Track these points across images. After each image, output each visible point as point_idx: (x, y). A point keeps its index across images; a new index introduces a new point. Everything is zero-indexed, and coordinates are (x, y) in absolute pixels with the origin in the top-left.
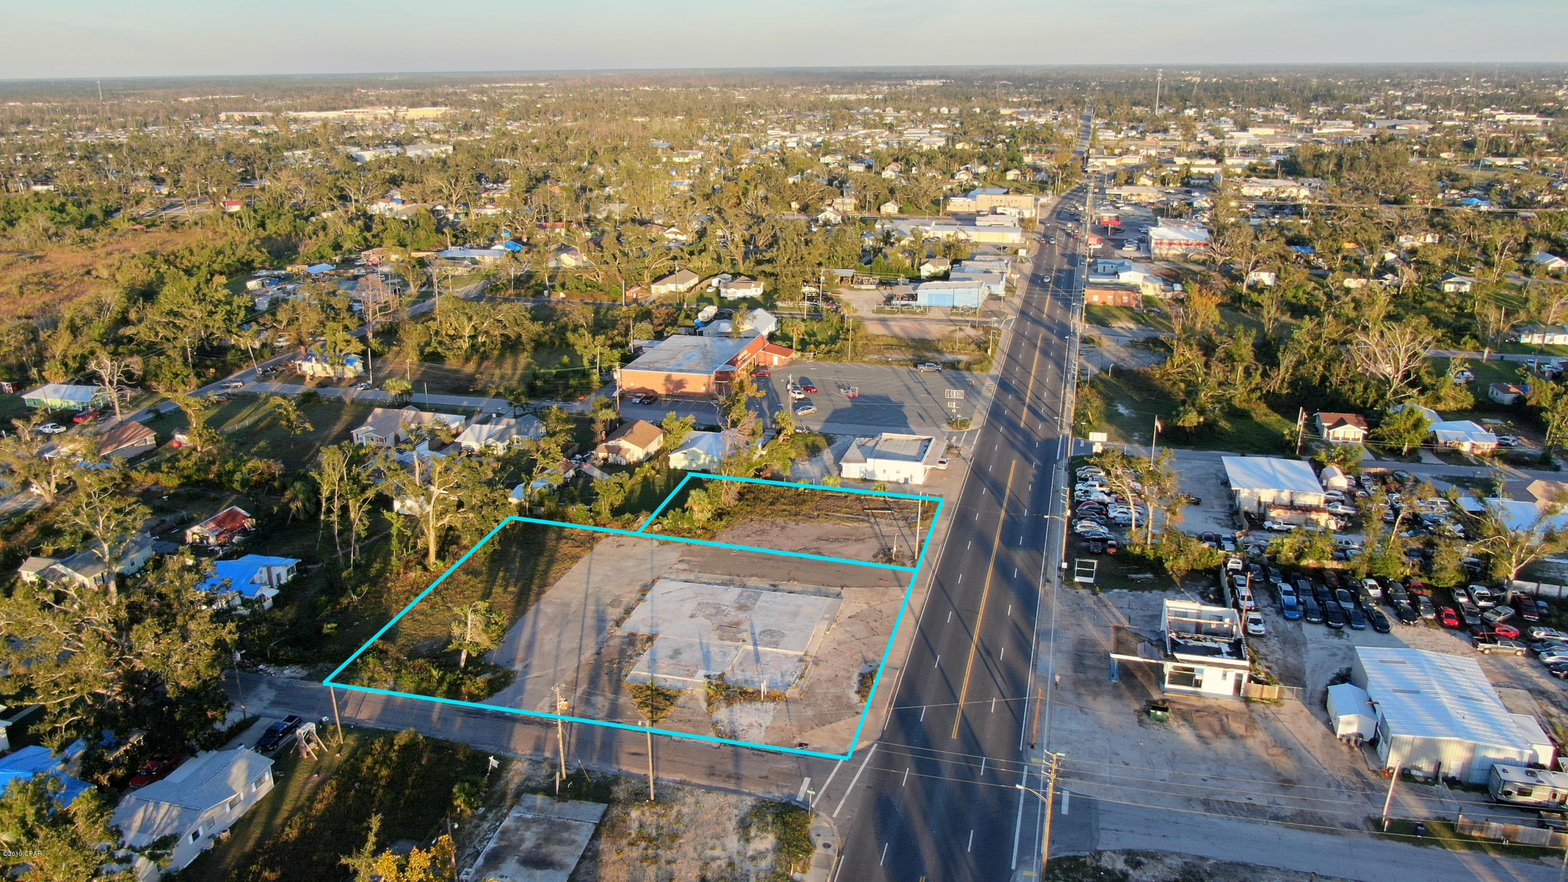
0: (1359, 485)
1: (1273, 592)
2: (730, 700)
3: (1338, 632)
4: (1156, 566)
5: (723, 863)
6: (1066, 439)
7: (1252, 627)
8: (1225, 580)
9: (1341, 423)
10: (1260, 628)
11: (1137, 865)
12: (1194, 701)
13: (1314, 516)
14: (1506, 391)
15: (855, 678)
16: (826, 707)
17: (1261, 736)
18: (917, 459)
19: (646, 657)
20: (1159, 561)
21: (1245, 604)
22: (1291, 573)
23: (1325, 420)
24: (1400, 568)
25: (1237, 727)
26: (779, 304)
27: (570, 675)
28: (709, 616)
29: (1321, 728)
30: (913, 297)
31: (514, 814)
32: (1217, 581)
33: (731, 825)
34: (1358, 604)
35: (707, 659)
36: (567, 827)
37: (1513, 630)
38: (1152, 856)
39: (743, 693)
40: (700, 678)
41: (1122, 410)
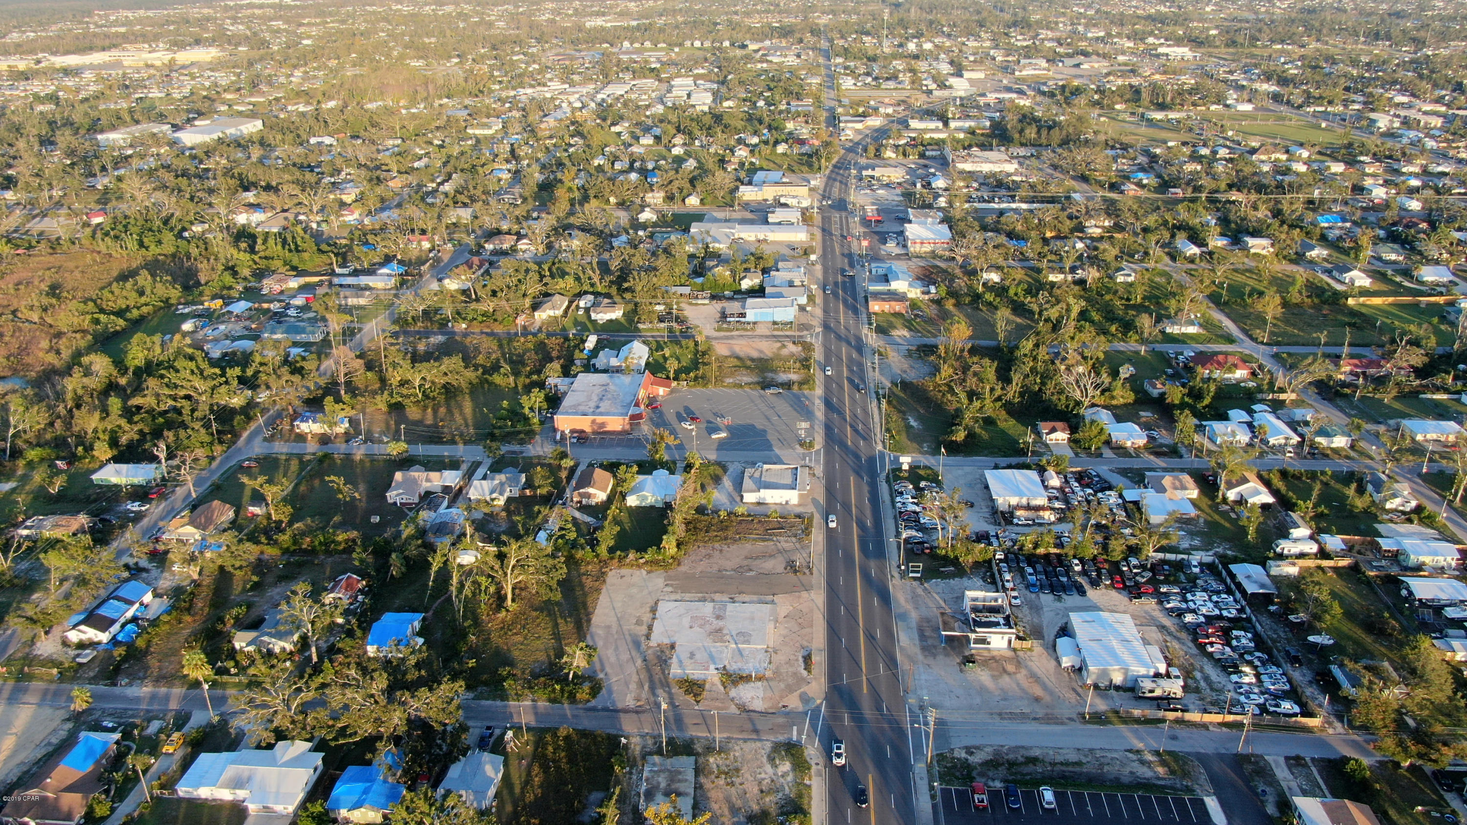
0: (1067, 481)
1: (1022, 572)
2: (735, 683)
3: (1059, 598)
4: (955, 562)
5: (768, 781)
6: (882, 455)
7: (1013, 601)
8: (995, 569)
9: (1053, 430)
10: (1018, 601)
11: (971, 754)
12: (986, 654)
13: (1041, 513)
14: (1155, 387)
15: (801, 660)
16: (790, 681)
17: (1024, 671)
18: (793, 487)
19: (674, 660)
20: (956, 558)
21: (1009, 585)
22: (1032, 559)
23: (1044, 427)
24: (1092, 550)
25: (1010, 668)
26: (641, 326)
27: (635, 678)
28: (701, 626)
29: (1053, 663)
30: (743, 315)
31: (647, 769)
32: (990, 567)
33: (765, 759)
34: (1069, 578)
35: (712, 658)
36: (680, 773)
37: (1150, 588)
38: (977, 748)
39: (741, 678)
40: (712, 671)
41: (913, 423)
